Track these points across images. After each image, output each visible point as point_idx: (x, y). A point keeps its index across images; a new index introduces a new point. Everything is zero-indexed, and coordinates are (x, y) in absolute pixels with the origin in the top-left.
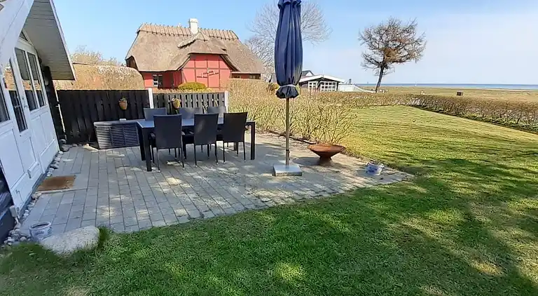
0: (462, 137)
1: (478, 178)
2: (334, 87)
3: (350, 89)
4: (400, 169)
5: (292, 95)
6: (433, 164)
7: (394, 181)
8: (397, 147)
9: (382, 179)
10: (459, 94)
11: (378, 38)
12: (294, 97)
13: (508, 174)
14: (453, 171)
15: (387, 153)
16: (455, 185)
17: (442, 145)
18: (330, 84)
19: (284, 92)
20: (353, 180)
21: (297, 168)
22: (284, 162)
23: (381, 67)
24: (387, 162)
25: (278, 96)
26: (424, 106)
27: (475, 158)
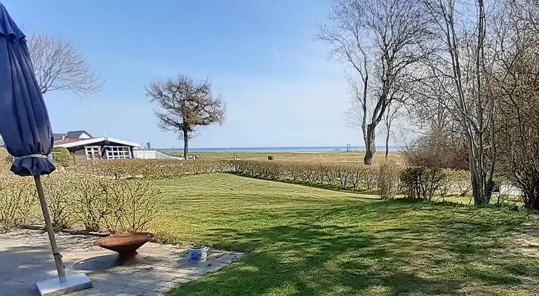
0: (279, 203)
1: (301, 244)
2: (127, 154)
3: (150, 155)
4: (227, 248)
5: (44, 169)
6: (259, 236)
7: (224, 265)
8: (219, 222)
9: (209, 265)
10: (270, 158)
11: (170, 96)
12: (48, 173)
13: (324, 234)
14: (279, 241)
15: (210, 232)
16: (283, 255)
17: (263, 214)
18: (120, 149)
19: (27, 165)
20: (173, 275)
21: (82, 276)
22: (56, 272)
23: (184, 129)
24: (211, 243)
25: (16, 173)
26: (241, 172)
27: (295, 222)
